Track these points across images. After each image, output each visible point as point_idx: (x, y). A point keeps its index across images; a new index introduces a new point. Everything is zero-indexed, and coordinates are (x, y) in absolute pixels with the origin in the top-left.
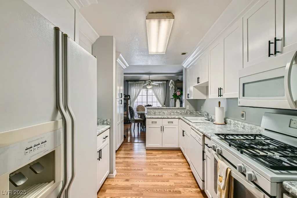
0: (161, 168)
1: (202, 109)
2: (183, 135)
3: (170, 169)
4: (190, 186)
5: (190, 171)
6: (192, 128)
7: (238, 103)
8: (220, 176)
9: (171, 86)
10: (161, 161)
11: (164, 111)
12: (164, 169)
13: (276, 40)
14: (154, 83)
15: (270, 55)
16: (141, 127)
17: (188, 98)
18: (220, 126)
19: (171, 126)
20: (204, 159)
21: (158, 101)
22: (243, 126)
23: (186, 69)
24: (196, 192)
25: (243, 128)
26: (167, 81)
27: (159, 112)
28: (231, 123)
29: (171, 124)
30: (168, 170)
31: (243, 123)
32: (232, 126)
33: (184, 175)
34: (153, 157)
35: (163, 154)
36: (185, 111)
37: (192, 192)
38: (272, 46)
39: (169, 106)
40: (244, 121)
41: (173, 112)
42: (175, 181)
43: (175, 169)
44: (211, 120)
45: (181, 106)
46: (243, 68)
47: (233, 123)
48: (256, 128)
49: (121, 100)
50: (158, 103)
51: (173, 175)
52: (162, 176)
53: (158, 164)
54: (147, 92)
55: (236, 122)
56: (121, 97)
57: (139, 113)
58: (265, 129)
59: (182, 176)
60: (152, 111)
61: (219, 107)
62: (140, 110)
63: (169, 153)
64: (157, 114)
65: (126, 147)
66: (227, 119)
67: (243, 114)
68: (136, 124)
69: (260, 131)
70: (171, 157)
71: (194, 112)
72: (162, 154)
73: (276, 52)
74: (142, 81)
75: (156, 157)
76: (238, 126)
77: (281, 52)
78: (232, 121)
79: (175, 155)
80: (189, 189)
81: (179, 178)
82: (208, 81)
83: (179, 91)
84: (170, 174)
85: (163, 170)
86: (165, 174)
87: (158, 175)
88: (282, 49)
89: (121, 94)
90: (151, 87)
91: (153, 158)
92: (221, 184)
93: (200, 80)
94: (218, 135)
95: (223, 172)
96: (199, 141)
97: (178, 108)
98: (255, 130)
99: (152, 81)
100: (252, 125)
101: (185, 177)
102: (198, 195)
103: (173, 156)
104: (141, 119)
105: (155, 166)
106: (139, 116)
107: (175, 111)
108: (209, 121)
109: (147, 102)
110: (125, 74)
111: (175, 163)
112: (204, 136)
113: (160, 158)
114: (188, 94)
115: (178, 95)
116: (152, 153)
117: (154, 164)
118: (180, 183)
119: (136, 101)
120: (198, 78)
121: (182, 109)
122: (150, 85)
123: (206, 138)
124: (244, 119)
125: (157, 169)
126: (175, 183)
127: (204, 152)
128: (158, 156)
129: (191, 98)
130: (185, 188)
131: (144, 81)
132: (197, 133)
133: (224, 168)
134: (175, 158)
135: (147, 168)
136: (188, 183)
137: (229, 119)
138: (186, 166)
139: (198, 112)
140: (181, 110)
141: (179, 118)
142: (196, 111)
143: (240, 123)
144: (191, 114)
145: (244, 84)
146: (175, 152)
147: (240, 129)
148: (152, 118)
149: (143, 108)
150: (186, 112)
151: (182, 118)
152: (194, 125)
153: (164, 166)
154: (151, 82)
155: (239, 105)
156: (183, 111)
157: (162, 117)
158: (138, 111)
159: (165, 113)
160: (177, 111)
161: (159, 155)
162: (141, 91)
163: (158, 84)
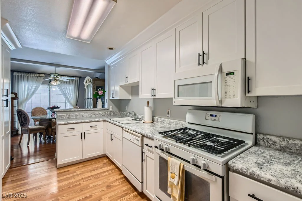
0: (88, 186)
1: (126, 109)
2: (112, 139)
3: (99, 182)
4: (127, 193)
5: (122, 176)
6: (124, 130)
7: (174, 102)
8: (171, 173)
9: (86, 84)
10: (84, 177)
11: (83, 114)
12: (91, 185)
13: (204, 53)
14: (63, 79)
15: (199, 64)
16: (40, 137)
17: (113, 98)
18: (150, 124)
19: (94, 130)
20: (143, 160)
21: (67, 102)
22: (168, 122)
23: (109, 67)
24: (134, 197)
25: (169, 124)
26: (80, 77)
27: (76, 116)
28: (158, 120)
29: (94, 128)
30: (96, 186)
31: (169, 120)
32: (159, 123)
33: (116, 183)
34: (71, 175)
35: (86, 167)
36: (109, 112)
37: (130, 199)
38: (201, 57)
39: (84, 108)
40: (169, 118)
41: (94, 114)
42: (109, 195)
43: (105, 181)
44: (138, 120)
45: (103, 106)
46: (176, 72)
47: (160, 120)
48: (180, 123)
49: (7, 100)
50: (68, 104)
51: (104, 188)
52: (91, 196)
53: (81, 183)
54: (50, 89)
55: (163, 119)
56: (7, 96)
57: (36, 119)
58: (188, 123)
59: (115, 186)
60: (66, 115)
61: (148, 106)
62: (38, 114)
63: (92, 163)
64: (72, 118)
65: (17, 175)
66: (154, 118)
67: (168, 112)
68: (32, 135)
69: (183, 125)
70: (96, 167)
71: (117, 113)
72: (84, 168)
73: (204, 63)
74: (41, 74)
75: (75, 174)
76: (165, 122)
77: (207, 64)
78: (159, 119)
79: (100, 164)
80: (127, 197)
81: (112, 189)
82: (138, 81)
83: (101, 90)
84: (101, 189)
85: (91, 188)
86: (94, 192)
87: (86, 197)
88: (207, 61)
89: (7, 90)
90: (58, 83)
91: (73, 176)
92: (174, 180)
93: (129, 80)
94: (161, 133)
95: (175, 168)
96: (136, 143)
97: (100, 109)
98: (179, 124)
99: (60, 75)
100: (176, 121)
101: (119, 185)
102: (136, 199)
103: (99, 165)
104: (40, 126)
105: (77, 187)
106: (37, 123)
107: (97, 113)
108: (136, 120)
109: (50, 103)
110: (12, 59)
111: (103, 173)
112: (143, 136)
113: (82, 173)
114: (113, 94)
115: (100, 95)
116: (69, 171)
117: (75, 185)
118: (115, 195)
119: (30, 101)
120: (127, 77)
121: (105, 110)
122: (57, 81)
123: (144, 138)
124: (169, 116)
125: (82, 190)
126: (109, 198)
127: (143, 153)
128: (78, 172)
129: (116, 97)
130: (122, 198)
131: (44, 74)
132: (132, 134)
133: (176, 164)
134: (102, 168)
135: (66, 194)
136: (124, 191)
137: (156, 118)
138: (116, 173)
139: (122, 112)
140: (103, 111)
141: (104, 121)
142: (120, 111)
143: (166, 120)
144: (115, 115)
145: (178, 86)
146: (100, 160)
147: (166, 125)
148: (68, 124)
149: (43, 111)
150: (109, 114)
151: (108, 120)
152: (127, 126)
153: (90, 182)
154: (58, 77)
155: (174, 104)
156: (106, 113)
157: (83, 121)
158: (34, 116)
159: (83, 116)
160: (99, 113)
161: (80, 171)
162: (40, 88)
163: (69, 80)
